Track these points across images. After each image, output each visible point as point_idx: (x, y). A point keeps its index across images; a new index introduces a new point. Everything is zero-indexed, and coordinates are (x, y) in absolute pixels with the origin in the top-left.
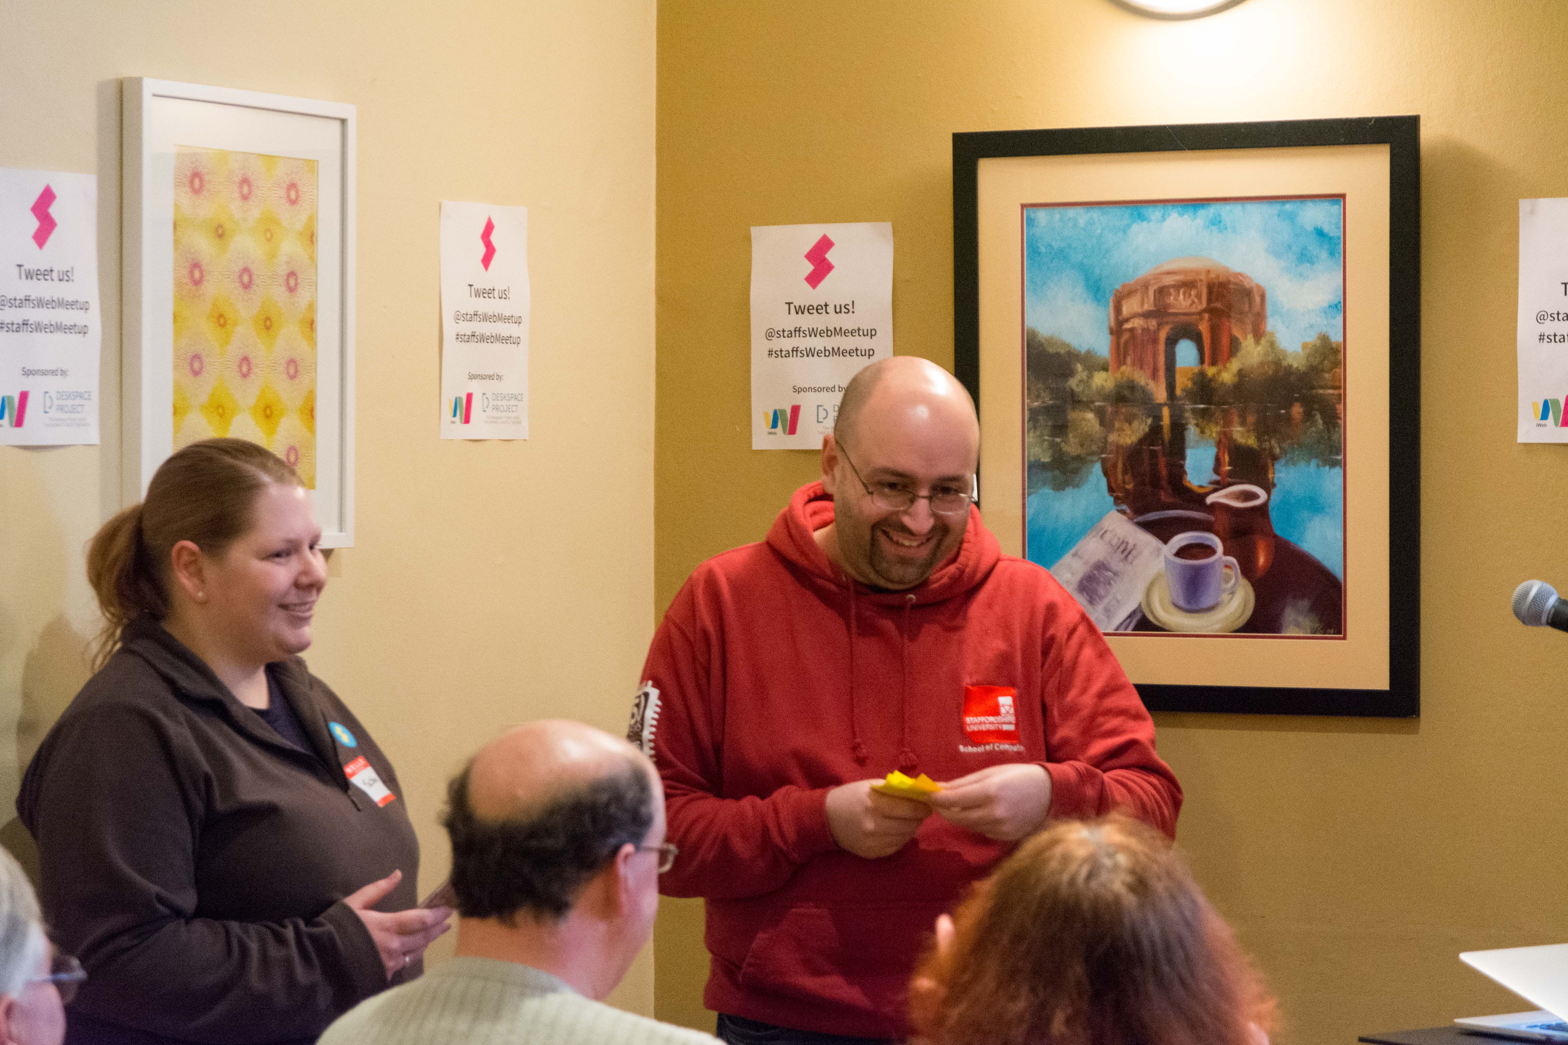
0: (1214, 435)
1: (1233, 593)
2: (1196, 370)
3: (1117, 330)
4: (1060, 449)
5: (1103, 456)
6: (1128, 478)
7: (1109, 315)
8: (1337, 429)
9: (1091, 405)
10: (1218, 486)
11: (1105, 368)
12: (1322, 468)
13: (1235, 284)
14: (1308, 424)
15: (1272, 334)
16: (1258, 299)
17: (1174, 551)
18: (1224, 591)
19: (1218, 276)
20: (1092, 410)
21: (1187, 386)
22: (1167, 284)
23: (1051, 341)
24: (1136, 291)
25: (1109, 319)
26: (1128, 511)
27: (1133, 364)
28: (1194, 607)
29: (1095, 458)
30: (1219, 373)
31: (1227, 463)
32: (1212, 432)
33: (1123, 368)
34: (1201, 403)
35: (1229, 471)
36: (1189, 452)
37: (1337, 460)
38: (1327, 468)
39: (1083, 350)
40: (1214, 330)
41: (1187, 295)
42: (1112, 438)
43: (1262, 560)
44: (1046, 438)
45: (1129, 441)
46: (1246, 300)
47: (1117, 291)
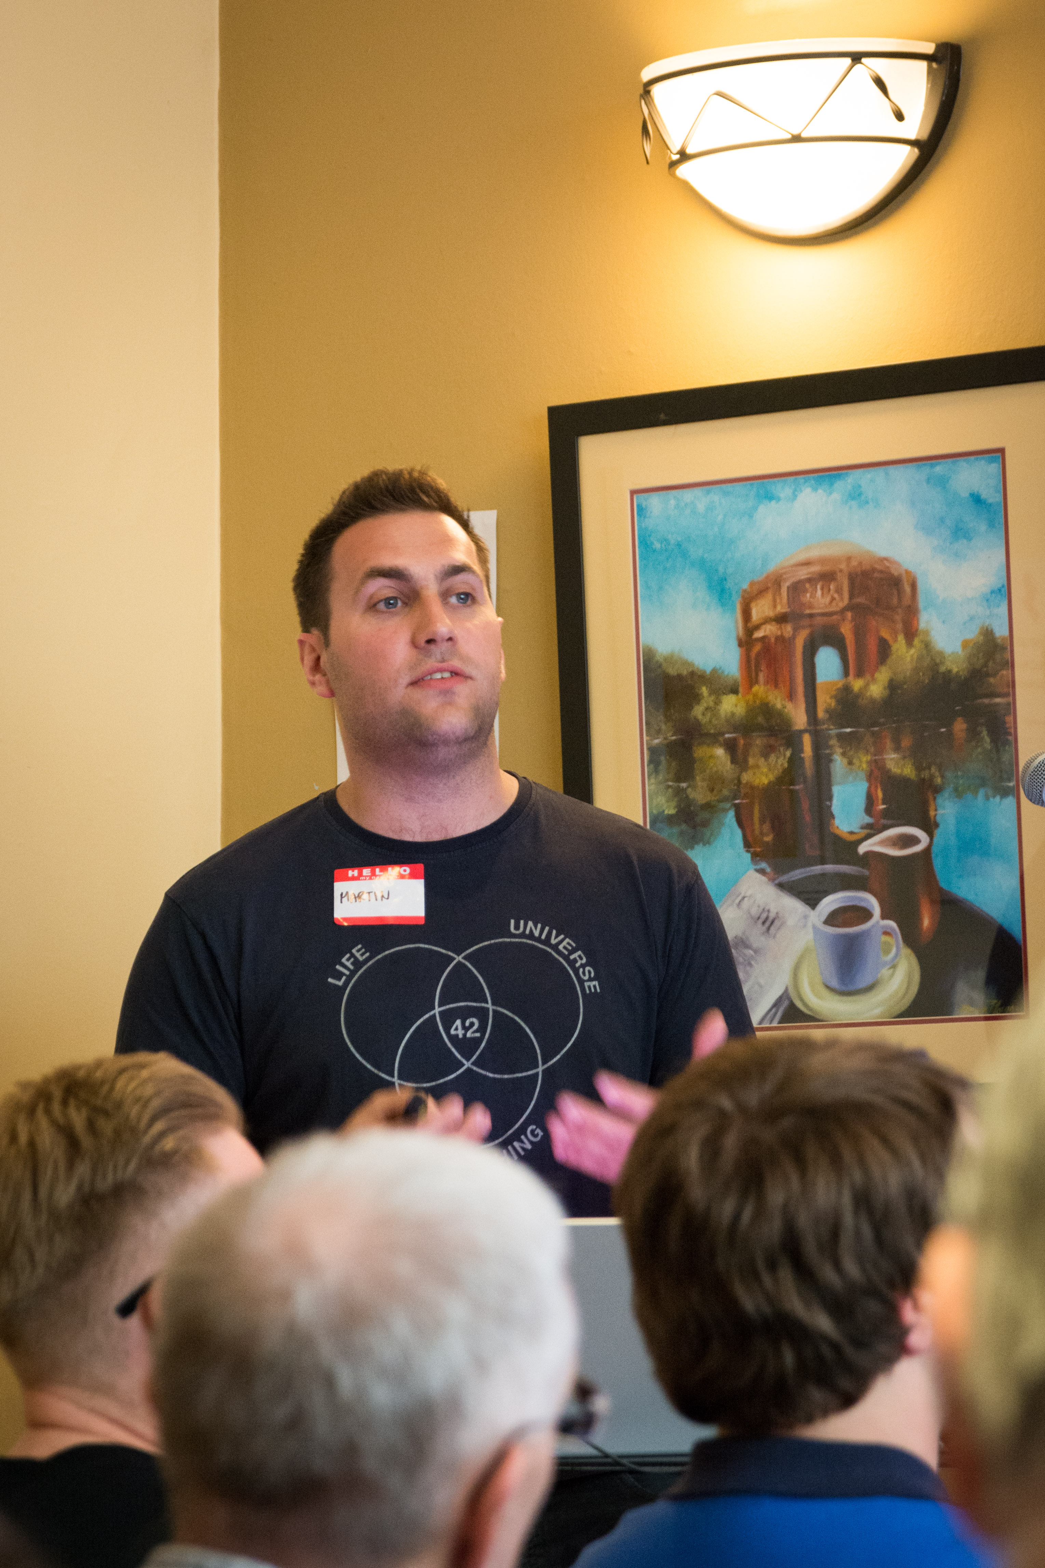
0: (864, 766)
1: (894, 967)
2: (840, 685)
3: (746, 642)
4: (687, 797)
5: (737, 801)
6: (766, 827)
7: (736, 622)
8: (1007, 748)
9: (721, 739)
10: (872, 830)
11: (734, 691)
12: (991, 799)
13: (881, 572)
14: (974, 743)
15: (927, 633)
16: (908, 589)
17: (824, 918)
18: (885, 964)
19: (860, 563)
20: (721, 745)
21: (830, 705)
22: (803, 577)
23: (669, 659)
24: (766, 589)
25: (737, 628)
26: (768, 870)
27: (767, 683)
28: (851, 988)
29: (728, 805)
30: (867, 685)
31: (880, 801)
32: (861, 762)
33: (755, 688)
34: (848, 727)
35: (885, 809)
36: (836, 790)
37: (1009, 787)
38: (998, 798)
39: (708, 670)
40: (860, 633)
41: (826, 590)
42: (746, 777)
43: (926, 922)
44: (670, 783)
45: (766, 781)
46: (895, 592)
47: (745, 591)
